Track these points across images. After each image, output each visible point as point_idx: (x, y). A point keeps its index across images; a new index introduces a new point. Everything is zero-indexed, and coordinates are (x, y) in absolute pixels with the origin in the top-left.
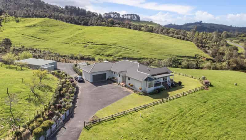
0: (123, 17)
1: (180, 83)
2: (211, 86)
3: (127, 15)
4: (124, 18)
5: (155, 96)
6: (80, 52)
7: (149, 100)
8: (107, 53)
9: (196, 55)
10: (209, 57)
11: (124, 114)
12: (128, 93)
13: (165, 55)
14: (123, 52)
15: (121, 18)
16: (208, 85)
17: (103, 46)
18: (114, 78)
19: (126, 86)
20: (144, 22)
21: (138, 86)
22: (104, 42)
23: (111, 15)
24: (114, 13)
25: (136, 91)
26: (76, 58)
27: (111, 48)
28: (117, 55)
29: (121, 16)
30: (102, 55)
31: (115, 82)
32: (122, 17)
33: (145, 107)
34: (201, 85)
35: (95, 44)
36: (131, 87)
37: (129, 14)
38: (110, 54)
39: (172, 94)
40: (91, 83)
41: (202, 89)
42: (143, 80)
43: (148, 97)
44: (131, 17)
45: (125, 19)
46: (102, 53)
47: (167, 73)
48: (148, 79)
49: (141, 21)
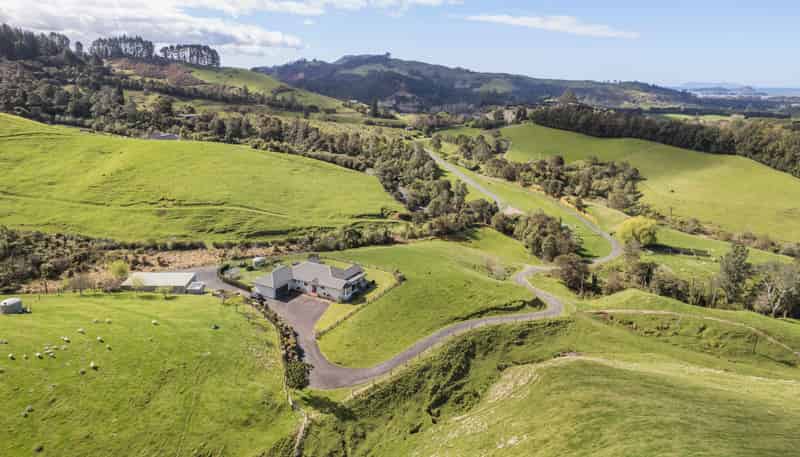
0: (166, 55)
1: (373, 282)
2: (404, 279)
3: (179, 47)
4: (170, 57)
5: (354, 302)
6: (155, 228)
7: (351, 308)
8: (219, 226)
9: (382, 209)
10: (405, 211)
11: (338, 323)
12: (328, 305)
13: (332, 214)
14: (255, 220)
15: (157, 56)
16: (403, 279)
17: (203, 208)
18: (298, 288)
19: (319, 296)
20: (234, 75)
21: (336, 295)
22: (204, 198)
23: (123, 46)
24: (131, 41)
25: (333, 301)
26: (165, 248)
27: (224, 213)
28: (244, 228)
29: (157, 51)
30: (211, 230)
31: (301, 293)
32: (161, 55)
33: (351, 314)
34: (395, 281)
35: (183, 203)
36: (328, 297)
37: (186, 46)
38: (229, 228)
39: (369, 296)
40: (276, 299)
41: (396, 285)
42: (341, 287)
43: (348, 305)
44: (191, 56)
45: (173, 60)
46: (209, 227)
47: (359, 273)
48: (346, 286)
49: (224, 68)
